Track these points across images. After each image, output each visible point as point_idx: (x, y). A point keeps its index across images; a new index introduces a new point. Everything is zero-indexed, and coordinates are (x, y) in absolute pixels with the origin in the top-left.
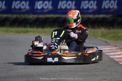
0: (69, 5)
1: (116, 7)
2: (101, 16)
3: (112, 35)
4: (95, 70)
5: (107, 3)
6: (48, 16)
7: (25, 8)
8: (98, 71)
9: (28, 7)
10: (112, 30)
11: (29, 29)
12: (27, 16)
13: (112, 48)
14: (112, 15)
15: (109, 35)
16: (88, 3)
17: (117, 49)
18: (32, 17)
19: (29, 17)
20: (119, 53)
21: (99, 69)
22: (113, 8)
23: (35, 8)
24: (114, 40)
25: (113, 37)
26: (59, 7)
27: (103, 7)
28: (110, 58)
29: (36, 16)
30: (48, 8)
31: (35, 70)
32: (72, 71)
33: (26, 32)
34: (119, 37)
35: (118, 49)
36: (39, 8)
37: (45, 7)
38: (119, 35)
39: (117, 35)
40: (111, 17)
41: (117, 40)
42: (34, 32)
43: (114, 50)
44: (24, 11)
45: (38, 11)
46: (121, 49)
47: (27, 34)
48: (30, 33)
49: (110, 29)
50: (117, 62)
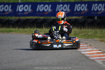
0: (46, 8)
1: (86, 10)
2: (74, 17)
3: (83, 34)
4: (69, 65)
5: (79, 7)
6: (28, 18)
7: (8, 11)
8: (71, 65)
9: (10, 10)
10: (83, 30)
11: (12, 29)
12: (10, 18)
13: (83, 45)
14: (83, 17)
15: (81, 34)
16: (63, 6)
17: (87, 46)
18: (14, 19)
19: (11, 19)
20: (90, 49)
21: (72, 63)
22: (84, 11)
23: (17, 11)
24: (85, 38)
25: (84, 35)
26: (37, 10)
27: (75, 10)
28: (82, 54)
29: (18, 18)
30: (28, 11)
31: (17, 65)
32: (49, 65)
33: (9, 32)
34: (89, 35)
35: (89, 46)
36: (20, 10)
37: (25, 10)
38: (89, 34)
39: (87, 34)
40: (82, 18)
41: (88, 38)
42: (16, 32)
43: (85, 47)
44: (7, 13)
45: (20, 14)
46: (91, 46)
47: (10, 33)
48: (12, 33)
49: (81, 29)
50: (88, 57)
